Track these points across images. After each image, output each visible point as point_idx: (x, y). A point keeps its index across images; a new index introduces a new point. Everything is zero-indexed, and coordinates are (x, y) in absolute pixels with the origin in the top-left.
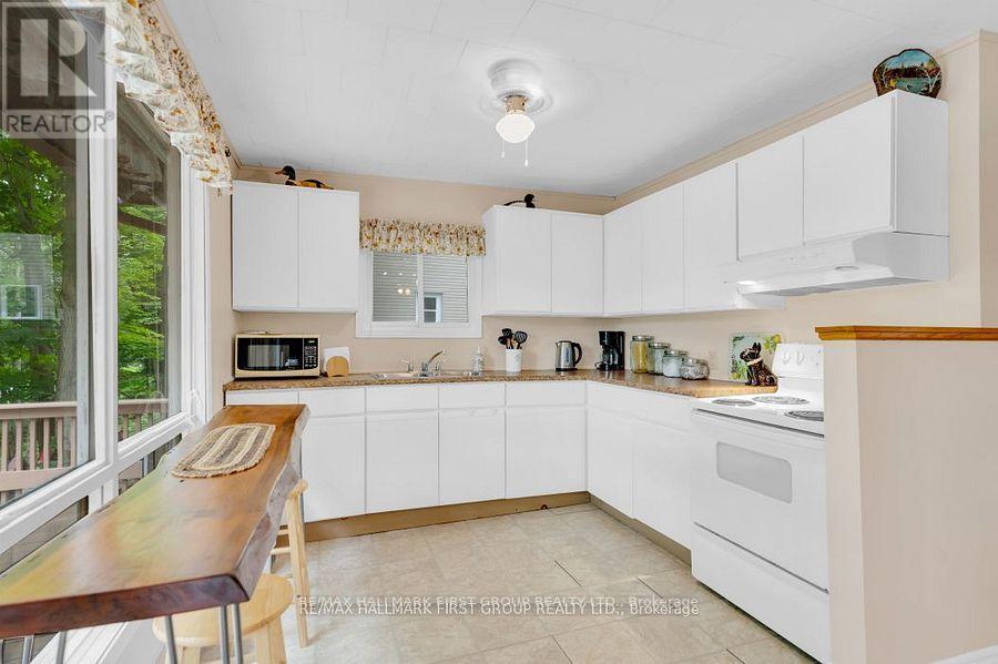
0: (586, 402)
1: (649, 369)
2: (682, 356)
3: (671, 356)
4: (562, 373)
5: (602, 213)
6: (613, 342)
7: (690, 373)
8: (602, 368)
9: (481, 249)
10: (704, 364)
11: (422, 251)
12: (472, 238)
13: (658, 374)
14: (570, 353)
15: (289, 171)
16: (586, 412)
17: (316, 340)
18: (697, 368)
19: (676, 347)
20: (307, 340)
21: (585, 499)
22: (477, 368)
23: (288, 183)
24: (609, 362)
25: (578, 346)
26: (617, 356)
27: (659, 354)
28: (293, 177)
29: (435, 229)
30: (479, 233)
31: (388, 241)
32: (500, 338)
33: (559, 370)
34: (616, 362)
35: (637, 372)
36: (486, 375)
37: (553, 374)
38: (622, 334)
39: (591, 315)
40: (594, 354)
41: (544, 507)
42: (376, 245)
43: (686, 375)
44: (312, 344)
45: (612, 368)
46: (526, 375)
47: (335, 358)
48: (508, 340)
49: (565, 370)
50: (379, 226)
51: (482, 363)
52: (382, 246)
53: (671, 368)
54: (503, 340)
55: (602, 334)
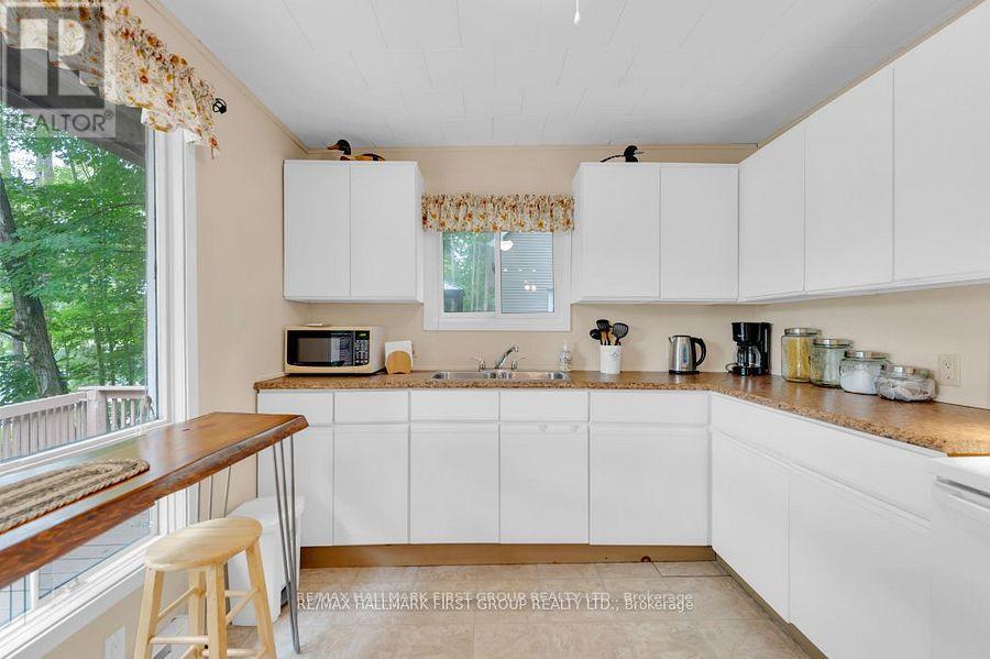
0: (709, 422)
1: (814, 377)
2: (880, 361)
3: (857, 360)
4: (678, 379)
5: (737, 161)
6: (753, 336)
7: (900, 389)
8: (736, 371)
9: (568, 222)
10: (928, 376)
11: (495, 228)
12: (557, 210)
13: (830, 387)
14: (688, 352)
15: (343, 146)
16: (710, 435)
17: (368, 333)
18: (915, 382)
19: (864, 345)
20: (358, 333)
21: (705, 555)
22: (563, 367)
23: (343, 159)
24: (746, 364)
25: (701, 342)
26: (759, 356)
27: (833, 357)
28: (348, 152)
29: (510, 201)
30: (566, 204)
31: (457, 219)
32: (594, 331)
33: (672, 373)
34: (758, 365)
35: (793, 381)
36: (576, 378)
37: (666, 379)
38: (767, 326)
39: (719, 301)
40: (724, 354)
41: (646, 559)
42: (443, 224)
43: (891, 392)
44: (362, 338)
45: (752, 372)
46: (629, 380)
47: (395, 353)
48: (603, 334)
49: (681, 373)
50: (447, 203)
51: (569, 362)
52: (449, 226)
53: (859, 380)
54: (596, 335)
55: (736, 327)
